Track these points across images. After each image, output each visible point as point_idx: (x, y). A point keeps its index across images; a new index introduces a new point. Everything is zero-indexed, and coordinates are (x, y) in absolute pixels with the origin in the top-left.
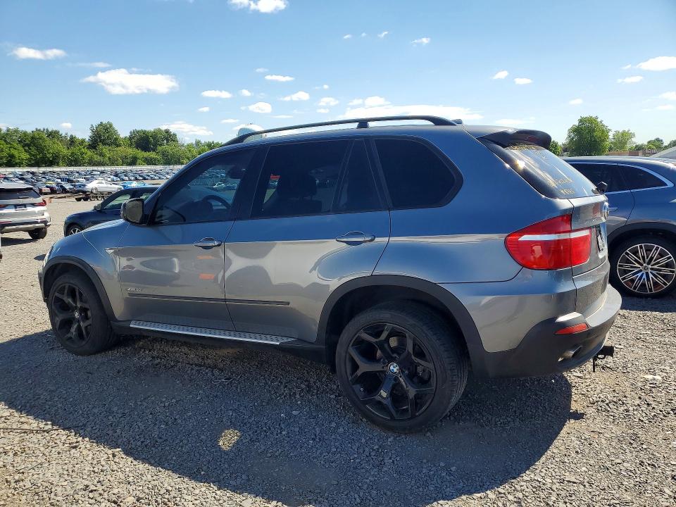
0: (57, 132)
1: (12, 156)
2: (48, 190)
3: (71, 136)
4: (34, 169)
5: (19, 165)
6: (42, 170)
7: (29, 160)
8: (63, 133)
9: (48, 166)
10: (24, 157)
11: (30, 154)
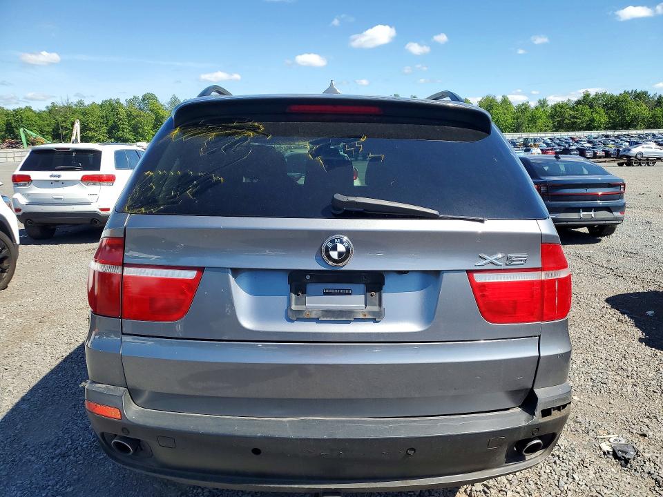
0: (645, 93)
1: (593, 120)
2: (603, 154)
3: (660, 96)
4: (609, 133)
5: (597, 128)
6: (617, 133)
7: (608, 123)
8: (651, 94)
9: (625, 129)
10: (603, 121)
11: (610, 117)
